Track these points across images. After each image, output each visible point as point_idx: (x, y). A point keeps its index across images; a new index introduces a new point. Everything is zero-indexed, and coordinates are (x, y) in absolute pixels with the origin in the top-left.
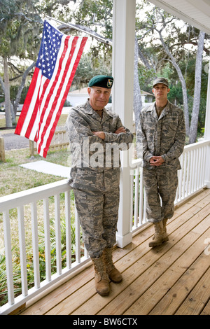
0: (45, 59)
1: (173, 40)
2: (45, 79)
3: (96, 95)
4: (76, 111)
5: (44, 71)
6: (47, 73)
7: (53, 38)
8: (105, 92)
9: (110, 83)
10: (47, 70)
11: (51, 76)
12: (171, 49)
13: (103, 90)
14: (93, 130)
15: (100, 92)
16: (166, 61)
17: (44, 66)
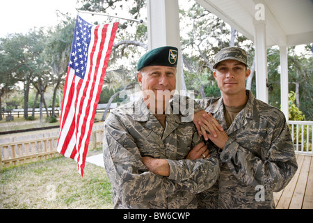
0: (78, 57)
1: (208, 52)
2: (78, 79)
3: (151, 80)
4: (116, 116)
5: (78, 71)
6: (81, 71)
7: (84, 31)
8: (167, 74)
9: (174, 56)
10: (80, 69)
11: (84, 75)
12: (207, 58)
13: (163, 69)
14: (144, 155)
15: (158, 74)
16: (204, 67)
17: (77, 64)
